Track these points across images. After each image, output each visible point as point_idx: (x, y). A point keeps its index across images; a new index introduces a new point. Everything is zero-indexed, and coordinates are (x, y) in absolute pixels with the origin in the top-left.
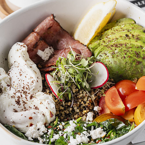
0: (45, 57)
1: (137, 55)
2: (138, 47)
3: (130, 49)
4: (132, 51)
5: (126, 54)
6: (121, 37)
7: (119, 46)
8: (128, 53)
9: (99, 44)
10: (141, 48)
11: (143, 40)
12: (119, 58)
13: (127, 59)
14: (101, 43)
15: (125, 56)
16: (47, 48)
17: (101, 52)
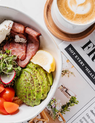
0: (17, 40)
1: (30, 95)
2: (34, 94)
3: (31, 90)
4: (30, 91)
5: (27, 88)
6: (38, 81)
7: (32, 82)
8: (28, 89)
9: (32, 69)
10: (34, 95)
11: (38, 95)
12: (25, 85)
13: (25, 90)
14: (33, 70)
15: (26, 88)
16: (24, 39)
17: (27, 72)
